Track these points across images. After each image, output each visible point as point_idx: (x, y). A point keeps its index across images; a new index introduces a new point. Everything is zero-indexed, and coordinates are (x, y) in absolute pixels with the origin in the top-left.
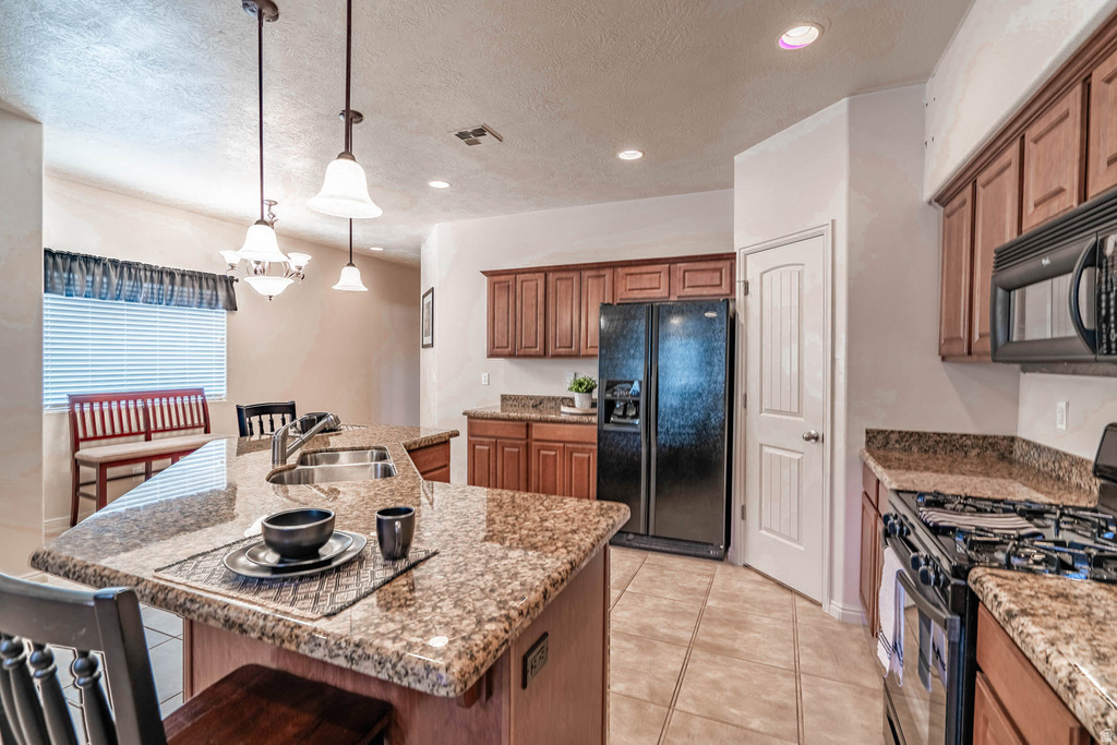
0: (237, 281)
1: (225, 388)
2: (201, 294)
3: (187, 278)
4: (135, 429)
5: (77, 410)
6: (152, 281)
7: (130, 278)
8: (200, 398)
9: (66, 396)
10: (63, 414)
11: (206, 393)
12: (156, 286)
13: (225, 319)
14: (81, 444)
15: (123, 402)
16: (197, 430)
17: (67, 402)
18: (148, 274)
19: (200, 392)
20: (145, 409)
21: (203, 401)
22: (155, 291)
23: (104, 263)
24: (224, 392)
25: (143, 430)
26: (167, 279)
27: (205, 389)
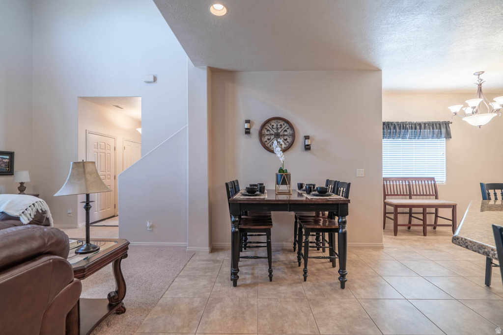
0: (451, 123)
1: (445, 178)
2: (433, 132)
4: (405, 193)
5: (385, 184)
6: (412, 129)
7: (403, 129)
11: (436, 180)
12: (414, 131)
13: (444, 143)
14: (387, 197)
15: (401, 182)
16: (432, 197)
18: (410, 126)
19: (433, 179)
20: (409, 185)
21: (434, 183)
22: (413, 133)
23: (394, 124)
24: (445, 180)
25: (408, 193)
26: (418, 127)
27: (435, 178)
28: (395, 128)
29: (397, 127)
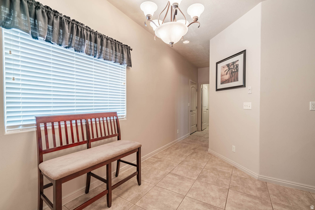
0: (132, 50)
1: (125, 112)
2: (116, 55)
3: (109, 41)
4: (81, 140)
5: (42, 129)
6: (91, 40)
7: (77, 35)
8: (115, 118)
9: (34, 118)
10: (33, 132)
11: (118, 115)
12: (93, 44)
13: (125, 72)
14: (45, 156)
15: (74, 122)
16: (113, 138)
17: (35, 122)
18: (89, 33)
19: (115, 114)
20: (87, 125)
21: (116, 119)
22: (93, 48)
23: (61, 18)
24: (125, 114)
25: (86, 139)
26: (99, 40)
27: (117, 112)
28: (62, 25)
29: (66, 26)
